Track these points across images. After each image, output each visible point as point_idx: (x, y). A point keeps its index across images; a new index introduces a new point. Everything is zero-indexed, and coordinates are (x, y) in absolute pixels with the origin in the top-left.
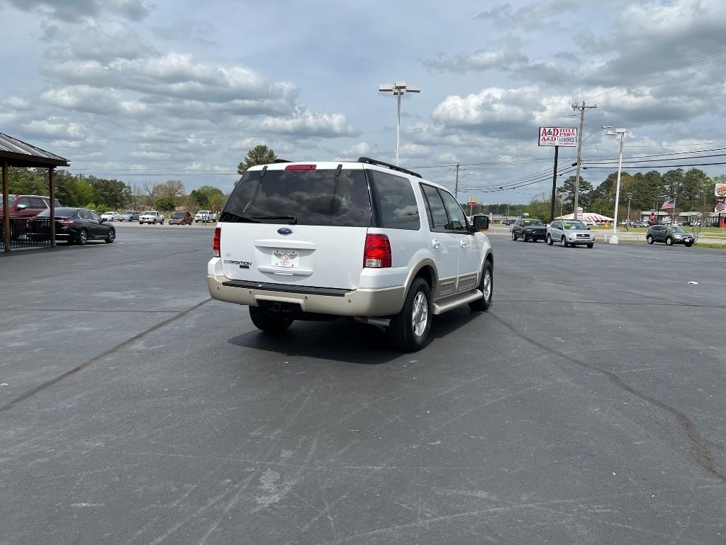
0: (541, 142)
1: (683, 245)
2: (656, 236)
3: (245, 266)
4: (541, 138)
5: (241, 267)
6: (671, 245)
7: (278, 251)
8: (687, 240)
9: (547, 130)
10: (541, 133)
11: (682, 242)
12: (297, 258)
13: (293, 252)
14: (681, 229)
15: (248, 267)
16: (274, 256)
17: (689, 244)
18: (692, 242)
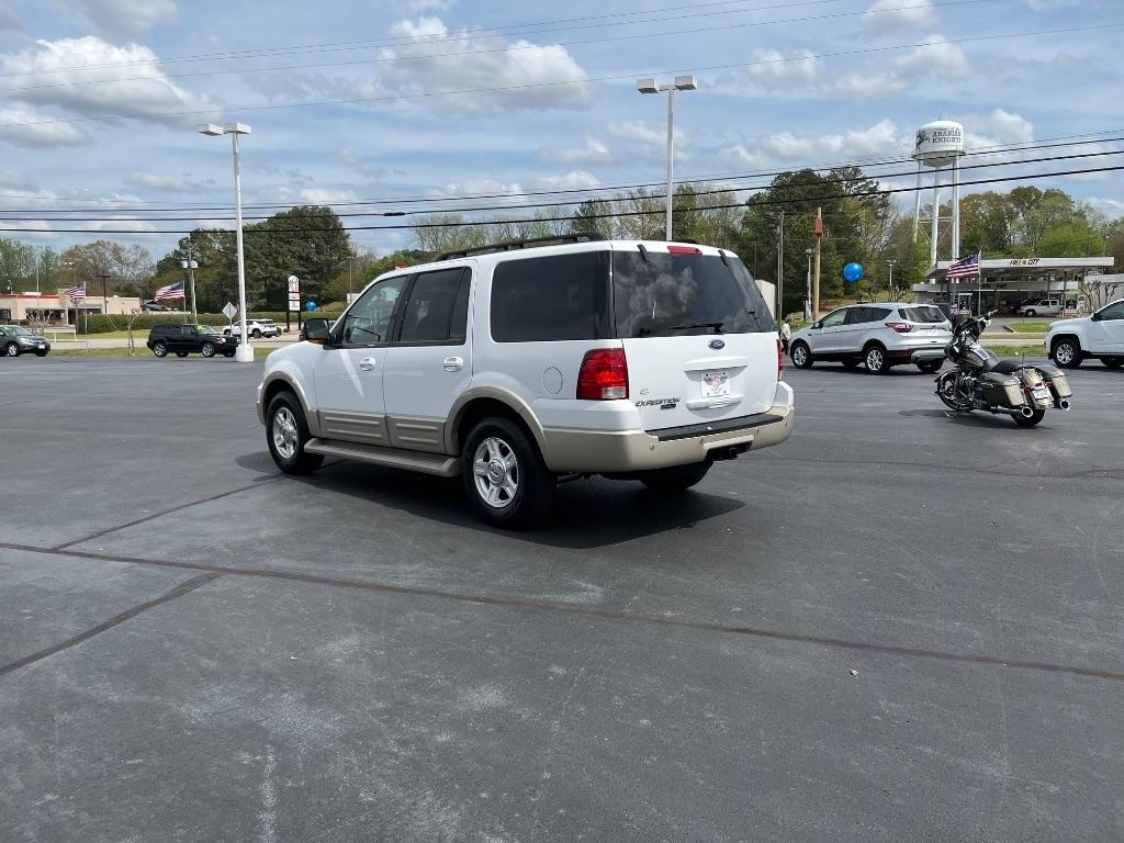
3: (670, 405)
5: (663, 407)
6: (18, 355)
7: (707, 375)
8: (42, 347)
11: (35, 351)
12: (728, 380)
13: (725, 373)
15: (674, 406)
16: (703, 383)
17: (42, 353)
18: (47, 348)
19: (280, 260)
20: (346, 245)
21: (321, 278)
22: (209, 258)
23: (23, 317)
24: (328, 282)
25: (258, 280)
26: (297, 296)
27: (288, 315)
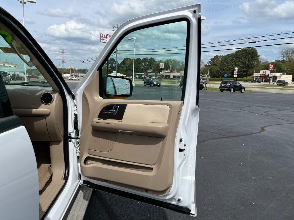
0: (101, 40)
1: (157, 86)
2: (147, 83)
4: (101, 39)
6: (153, 86)
8: (158, 84)
9: (104, 35)
10: (101, 37)
11: (156, 85)
14: (155, 80)
17: (159, 86)
18: (160, 85)
19: (237, 63)
20: (258, 58)
21: (248, 69)
22: (218, 63)
23: (172, 77)
24: (250, 69)
25: (230, 69)
26: (237, 73)
27: (233, 78)
